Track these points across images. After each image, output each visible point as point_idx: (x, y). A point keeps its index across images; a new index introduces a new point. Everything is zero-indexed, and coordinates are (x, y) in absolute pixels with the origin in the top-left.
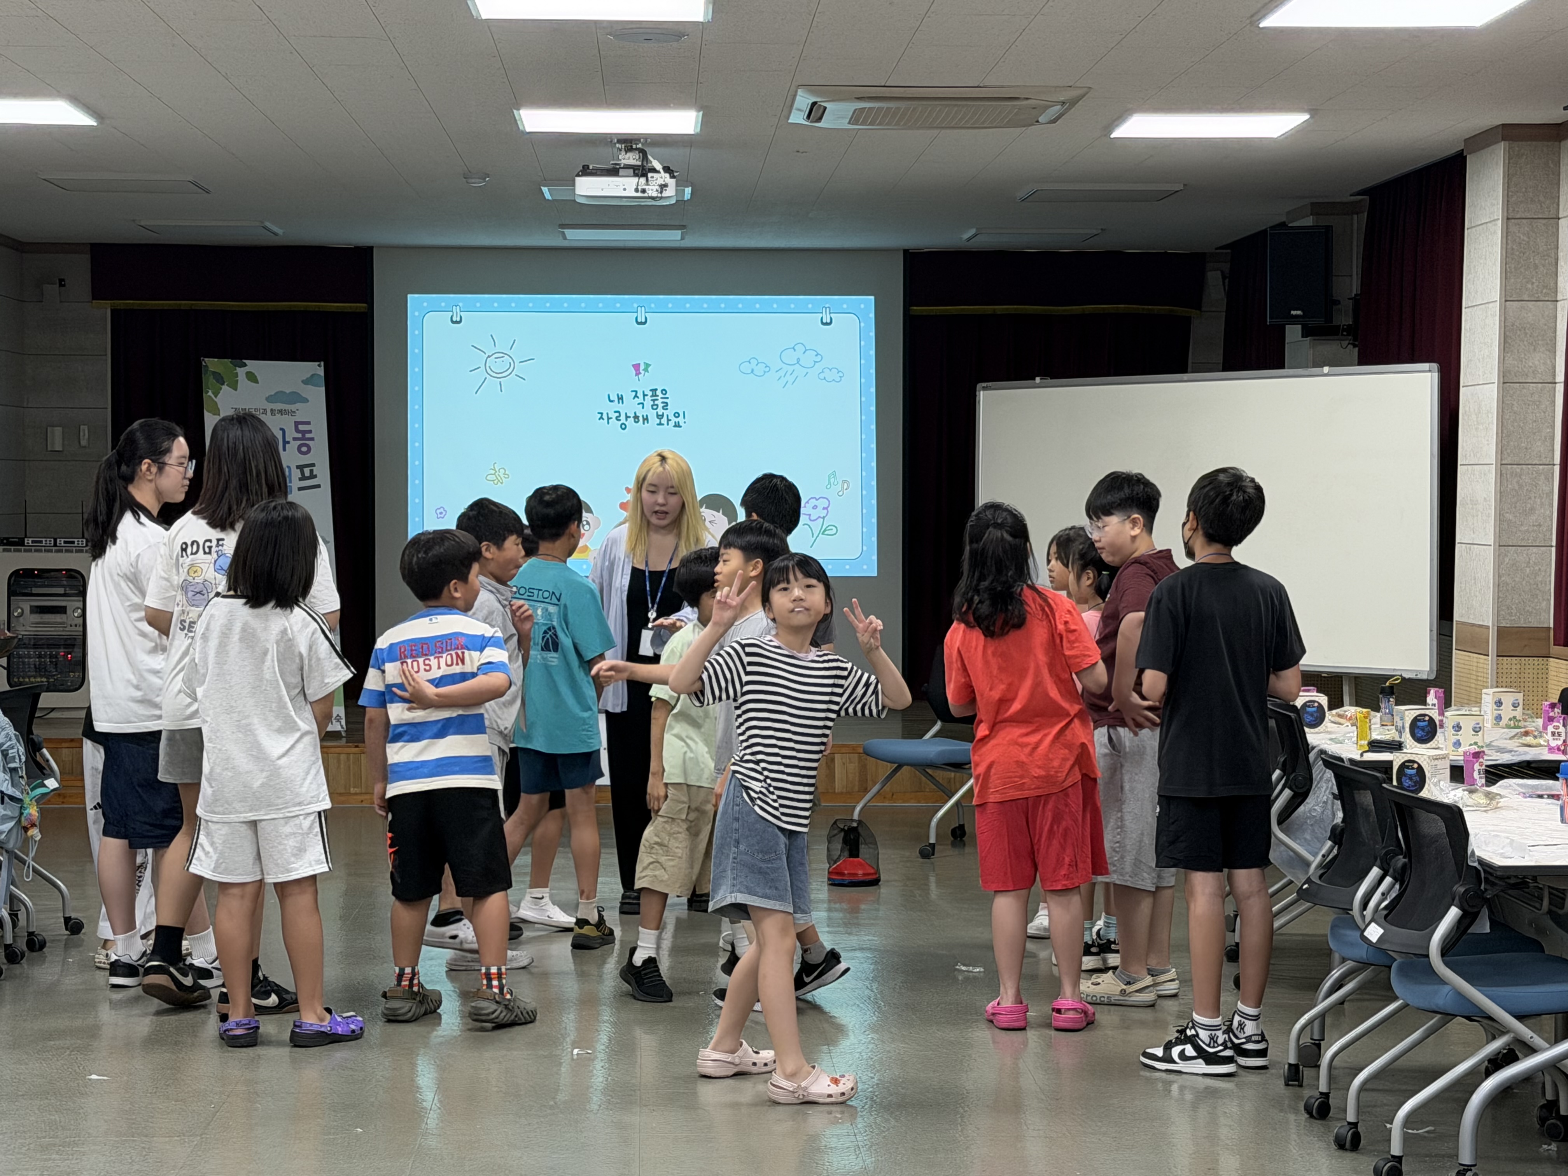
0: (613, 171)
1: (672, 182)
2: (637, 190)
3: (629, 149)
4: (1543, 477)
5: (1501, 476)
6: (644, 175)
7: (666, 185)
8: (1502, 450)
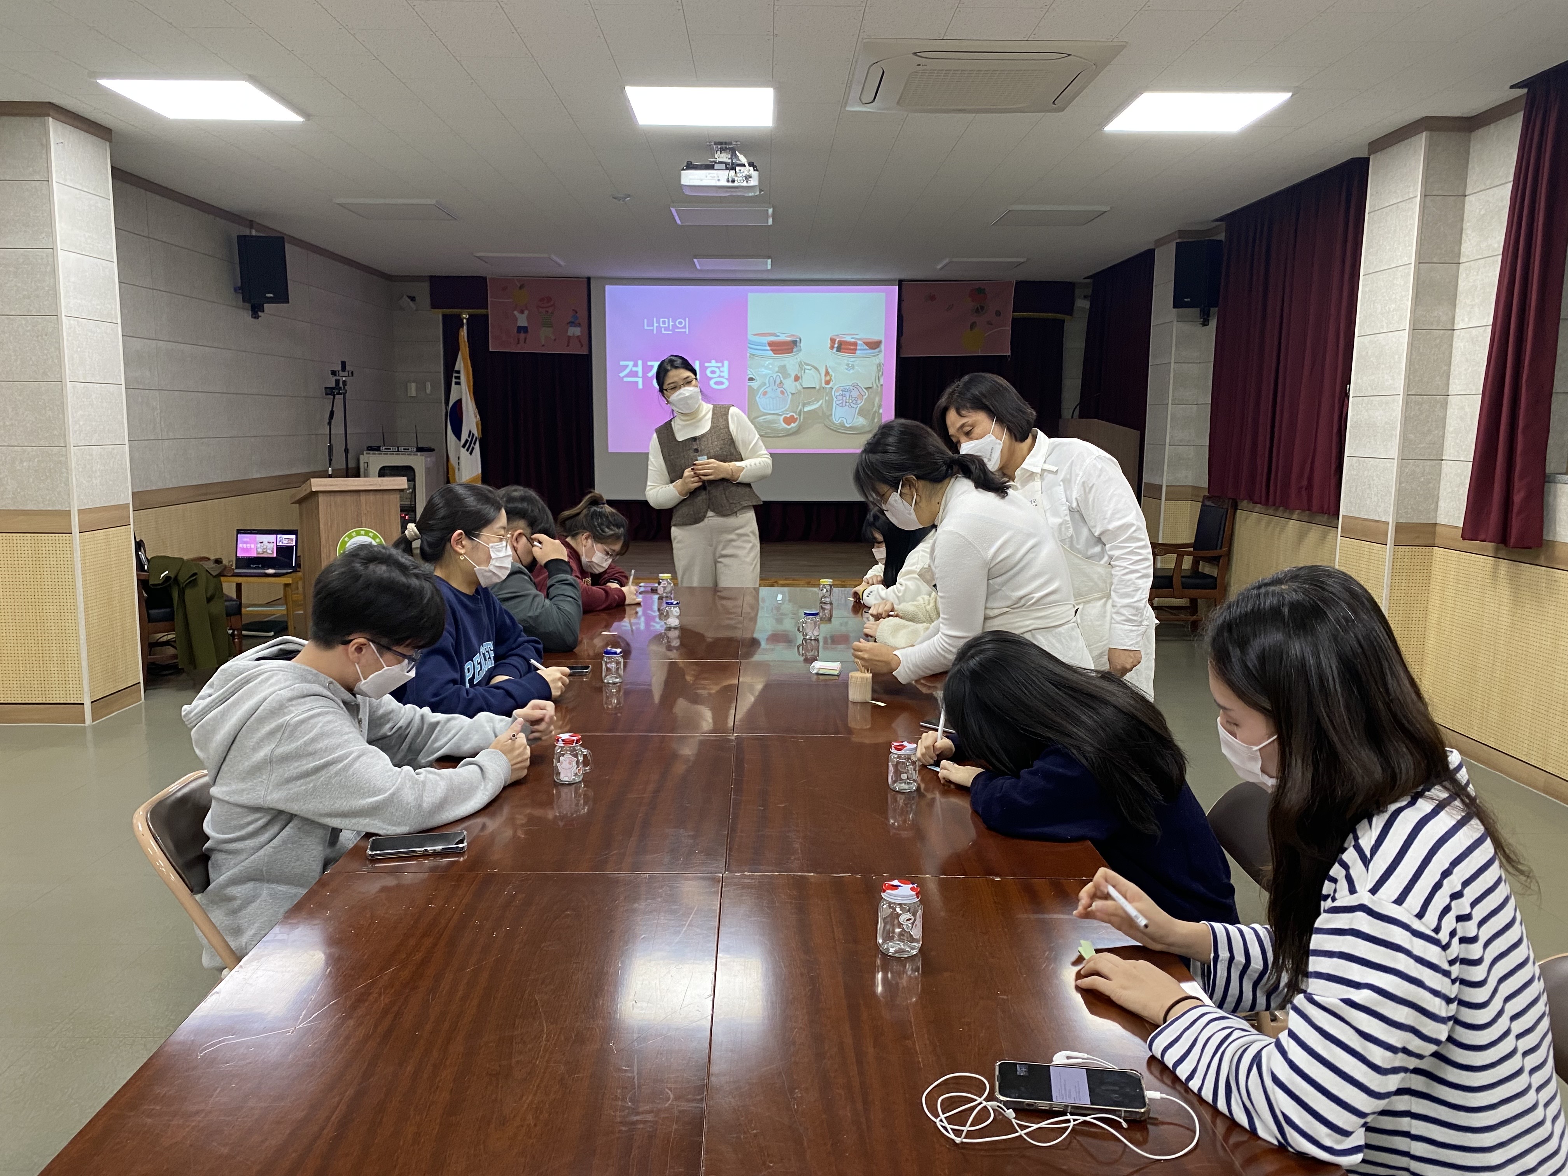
0: (710, 167)
1: (755, 174)
2: (728, 181)
3: (722, 150)
4: (1439, 405)
5: (1407, 404)
6: (733, 168)
7: (750, 177)
8: (1408, 384)
